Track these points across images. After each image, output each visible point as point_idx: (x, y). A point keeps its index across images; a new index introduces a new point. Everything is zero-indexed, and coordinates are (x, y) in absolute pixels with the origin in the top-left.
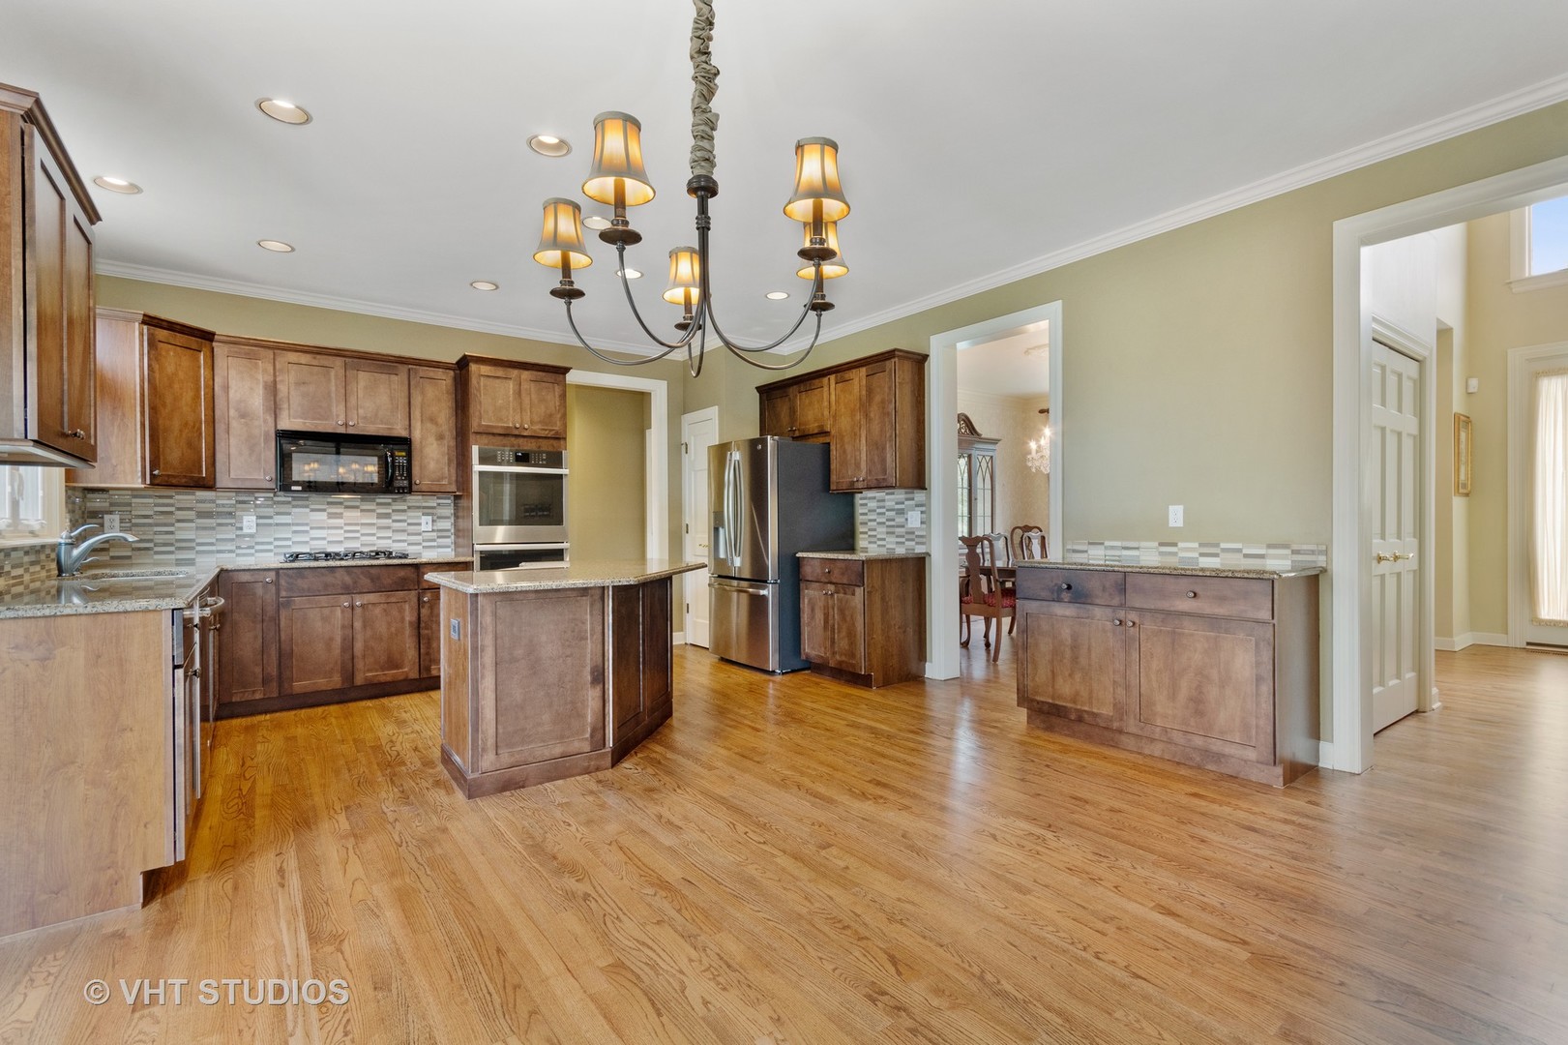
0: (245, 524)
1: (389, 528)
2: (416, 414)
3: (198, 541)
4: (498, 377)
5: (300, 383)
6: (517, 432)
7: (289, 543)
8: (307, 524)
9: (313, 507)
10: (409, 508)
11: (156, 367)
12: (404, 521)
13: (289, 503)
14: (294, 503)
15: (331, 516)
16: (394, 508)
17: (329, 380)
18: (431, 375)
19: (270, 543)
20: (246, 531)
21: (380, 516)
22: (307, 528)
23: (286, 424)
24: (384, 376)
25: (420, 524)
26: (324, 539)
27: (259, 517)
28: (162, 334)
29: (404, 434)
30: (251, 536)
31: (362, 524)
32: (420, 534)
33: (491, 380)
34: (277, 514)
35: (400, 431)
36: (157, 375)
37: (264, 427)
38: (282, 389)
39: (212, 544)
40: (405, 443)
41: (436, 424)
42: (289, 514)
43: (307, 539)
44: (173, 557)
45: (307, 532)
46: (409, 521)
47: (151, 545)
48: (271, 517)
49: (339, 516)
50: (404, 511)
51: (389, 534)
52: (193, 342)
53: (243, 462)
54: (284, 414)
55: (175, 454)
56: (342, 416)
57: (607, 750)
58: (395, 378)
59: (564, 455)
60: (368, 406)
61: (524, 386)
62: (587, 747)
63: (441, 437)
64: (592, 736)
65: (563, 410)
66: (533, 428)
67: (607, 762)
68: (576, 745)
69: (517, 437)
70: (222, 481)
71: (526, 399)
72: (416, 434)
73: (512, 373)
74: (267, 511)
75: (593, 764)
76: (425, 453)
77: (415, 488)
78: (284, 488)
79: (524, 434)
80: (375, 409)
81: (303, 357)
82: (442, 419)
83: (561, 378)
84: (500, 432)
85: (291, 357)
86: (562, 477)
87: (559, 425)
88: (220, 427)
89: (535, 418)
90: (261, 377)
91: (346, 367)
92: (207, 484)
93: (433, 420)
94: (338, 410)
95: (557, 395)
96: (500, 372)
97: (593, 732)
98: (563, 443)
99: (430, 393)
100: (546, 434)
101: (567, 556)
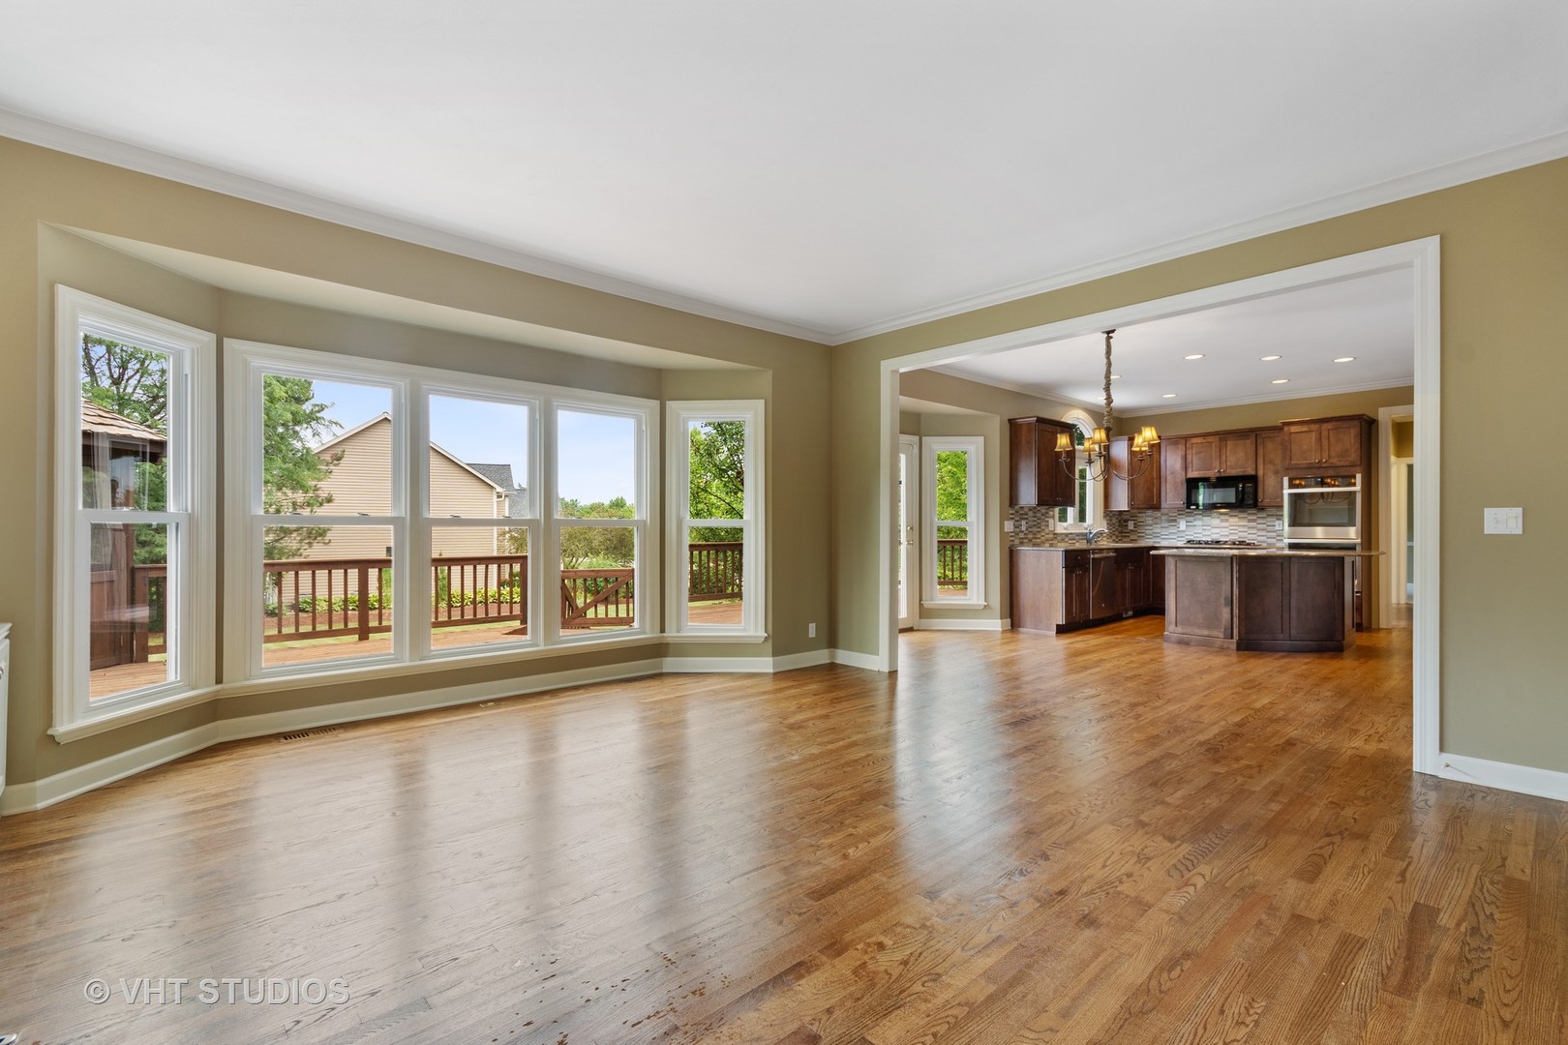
0: (1181, 526)
1: (1255, 528)
2: (1260, 461)
3: (1162, 533)
4: (1303, 432)
5: (1198, 453)
6: (1318, 465)
7: (1201, 535)
8: (1210, 526)
10: (1269, 516)
12: (1265, 524)
14: (1205, 514)
15: (1222, 521)
16: (1260, 516)
17: (1212, 449)
18: (1270, 435)
19: (1192, 535)
21: (1250, 521)
22: (1210, 528)
23: (1193, 474)
24: (1242, 441)
25: (1274, 526)
26: (1218, 533)
27: (1188, 522)
29: (1253, 473)
30: (1183, 531)
31: (1240, 526)
32: (1274, 532)
33: (1298, 435)
34: (1197, 520)
35: (1250, 471)
36: (1133, 461)
37: (1181, 477)
38: (1189, 457)
39: (1166, 535)
40: (1253, 479)
41: (1274, 464)
42: (1201, 520)
43: (1210, 533)
44: (1152, 540)
46: (1269, 524)
47: (1143, 535)
48: (1193, 522)
49: (1227, 521)
50: (1265, 518)
51: (1264, 533)
53: (1172, 495)
54: (1190, 470)
55: (1141, 494)
56: (1218, 467)
57: (1235, 640)
58: (1248, 441)
59: (1359, 477)
60: (1232, 460)
61: (1325, 434)
62: (1221, 635)
63: (1276, 472)
64: (1225, 632)
65: (1358, 446)
66: (1331, 461)
67: (1234, 646)
68: (1215, 633)
69: (1319, 468)
70: (1163, 505)
71: (1325, 442)
72: (1260, 473)
73: (1314, 427)
74: (1191, 519)
75: (1225, 646)
76: (1266, 483)
77: (1259, 504)
78: (1188, 507)
79: (1324, 465)
80: (1236, 461)
81: (1199, 440)
82: (1278, 461)
83: (1356, 423)
84: (1305, 466)
85: (1194, 440)
86: (1355, 492)
87: (1354, 455)
88: (1163, 480)
89: (1333, 454)
90: (1180, 453)
91: (1220, 440)
92: (1157, 507)
93: (1271, 462)
94: (1216, 464)
95: (1352, 435)
96: (1305, 428)
97: (1225, 629)
98: (1358, 468)
99: (1270, 446)
100: (1342, 463)
101: (1358, 548)
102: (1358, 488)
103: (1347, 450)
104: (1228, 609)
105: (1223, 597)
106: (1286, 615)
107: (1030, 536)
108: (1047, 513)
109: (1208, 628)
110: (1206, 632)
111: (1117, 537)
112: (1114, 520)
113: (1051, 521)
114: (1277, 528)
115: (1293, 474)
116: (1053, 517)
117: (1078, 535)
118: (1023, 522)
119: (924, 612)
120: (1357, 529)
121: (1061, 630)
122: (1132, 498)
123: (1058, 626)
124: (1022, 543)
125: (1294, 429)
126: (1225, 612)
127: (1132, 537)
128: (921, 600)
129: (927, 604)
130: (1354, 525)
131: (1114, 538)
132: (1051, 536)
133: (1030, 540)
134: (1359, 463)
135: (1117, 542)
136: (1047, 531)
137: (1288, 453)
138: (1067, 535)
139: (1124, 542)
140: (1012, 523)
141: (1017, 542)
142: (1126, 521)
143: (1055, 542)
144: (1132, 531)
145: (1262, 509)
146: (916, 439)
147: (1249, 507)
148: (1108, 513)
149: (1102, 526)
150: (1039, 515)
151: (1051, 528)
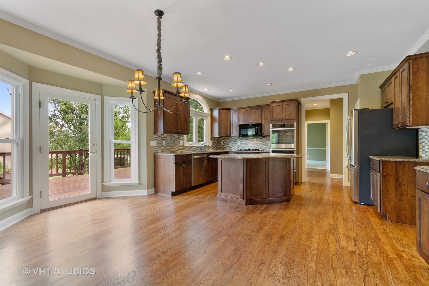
0: (238, 143)
1: (262, 144)
2: (263, 118)
3: (232, 146)
4: (277, 106)
5: (243, 115)
6: (281, 119)
7: (245, 147)
8: (247, 143)
9: (248, 140)
10: (266, 139)
11: (221, 116)
12: (265, 142)
13: (245, 139)
14: (246, 139)
15: (252, 141)
16: (263, 139)
17: (247, 113)
18: (266, 108)
19: (242, 147)
20: (238, 144)
21: (260, 141)
22: (247, 144)
23: (240, 123)
24: (257, 110)
25: (268, 143)
26: (250, 146)
27: (240, 142)
28: (222, 110)
31: (257, 143)
32: (268, 146)
33: (275, 107)
34: (243, 141)
35: (260, 122)
36: (221, 118)
37: (237, 124)
38: (240, 116)
39: (234, 147)
40: (261, 125)
42: (244, 141)
43: (247, 146)
44: (229, 149)
45: (247, 145)
46: (266, 142)
47: (226, 147)
48: (242, 142)
50: (265, 140)
51: (265, 146)
52: (226, 111)
53: (234, 132)
54: (240, 121)
55: (223, 131)
56: (249, 121)
57: (245, 200)
58: (259, 110)
59: (295, 124)
60: (254, 118)
61: (284, 106)
62: (239, 197)
63: (268, 122)
64: (241, 196)
65: (295, 111)
66: (286, 117)
67: (244, 203)
68: (237, 196)
69: (282, 120)
70: (232, 135)
71: (284, 110)
72: (263, 123)
73: (280, 104)
74: (241, 141)
75: (241, 203)
76: (265, 126)
77: (263, 135)
78: (239, 136)
79: (284, 119)
80: (255, 118)
81: (243, 110)
82: (269, 118)
83: (295, 102)
84: (277, 119)
85: (241, 110)
86: (294, 130)
87: (294, 115)
88: (231, 125)
89: (287, 114)
90: (237, 115)
91: (250, 110)
92: (229, 136)
93: (267, 119)
94: (249, 119)
95: (293, 107)
96: (277, 104)
97: (241, 194)
98: (295, 120)
99: (266, 112)
100: (290, 118)
101: (295, 152)
102: (295, 128)
103: (291, 113)
104: (242, 185)
105: (240, 179)
106: (267, 187)
107: (169, 148)
108: (180, 137)
109: (234, 193)
110: (233, 196)
111: (217, 147)
112: (215, 141)
113: (181, 141)
114: (269, 144)
115: (274, 123)
116: (183, 139)
117: (197, 147)
118: (164, 142)
119: (104, 188)
120: (294, 145)
121: (174, 194)
122: (220, 132)
123: (172, 192)
124: (162, 151)
125: (274, 105)
126: (241, 185)
127: (223, 148)
128: (103, 181)
129: (106, 184)
130: (294, 143)
131: (215, 148)
132: (182, 148)
133: (168, 150)
134: (295, 118)
135: (217, 150)
136: (179, 145)
137: (272, 114)
138: (191, 147)
139: (220, 150)
140: (155, 142)
141: (159, 151)
142: (221, 141)
143: (184, 150)
144: (222, 145)
145: (264, 137)
146: (99, 97)
147: (259, 136)
148: (212, 138)
149: (210, 143)
150: (174, 138)
151: (181, 144)
